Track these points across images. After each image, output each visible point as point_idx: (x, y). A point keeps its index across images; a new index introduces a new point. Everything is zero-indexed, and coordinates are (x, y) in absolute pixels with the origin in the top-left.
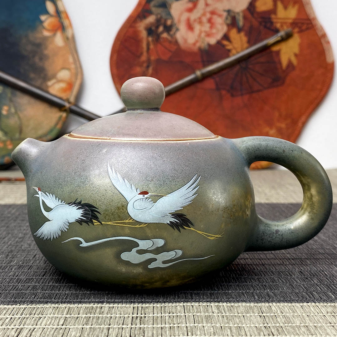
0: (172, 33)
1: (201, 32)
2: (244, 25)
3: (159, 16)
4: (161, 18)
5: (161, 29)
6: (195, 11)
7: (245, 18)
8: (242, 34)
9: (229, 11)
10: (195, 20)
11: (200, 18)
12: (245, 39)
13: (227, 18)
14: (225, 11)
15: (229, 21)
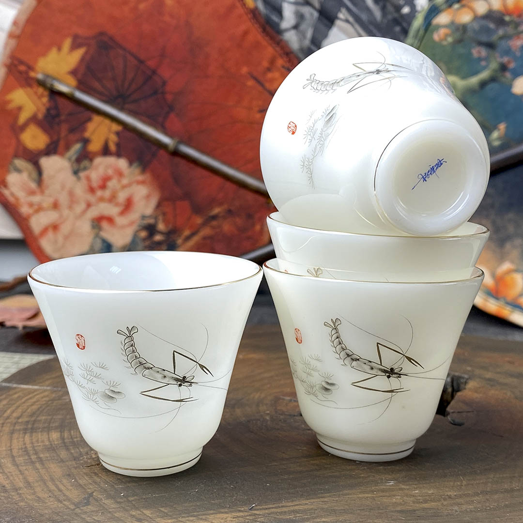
0: (152, 221)
1: (124, 187)
5: (158, 238)
6: (106, 213)
7: (68, 148)
8: (87, 134)
9: (76, 173)
10: (117, 205)
11: (110, 201)
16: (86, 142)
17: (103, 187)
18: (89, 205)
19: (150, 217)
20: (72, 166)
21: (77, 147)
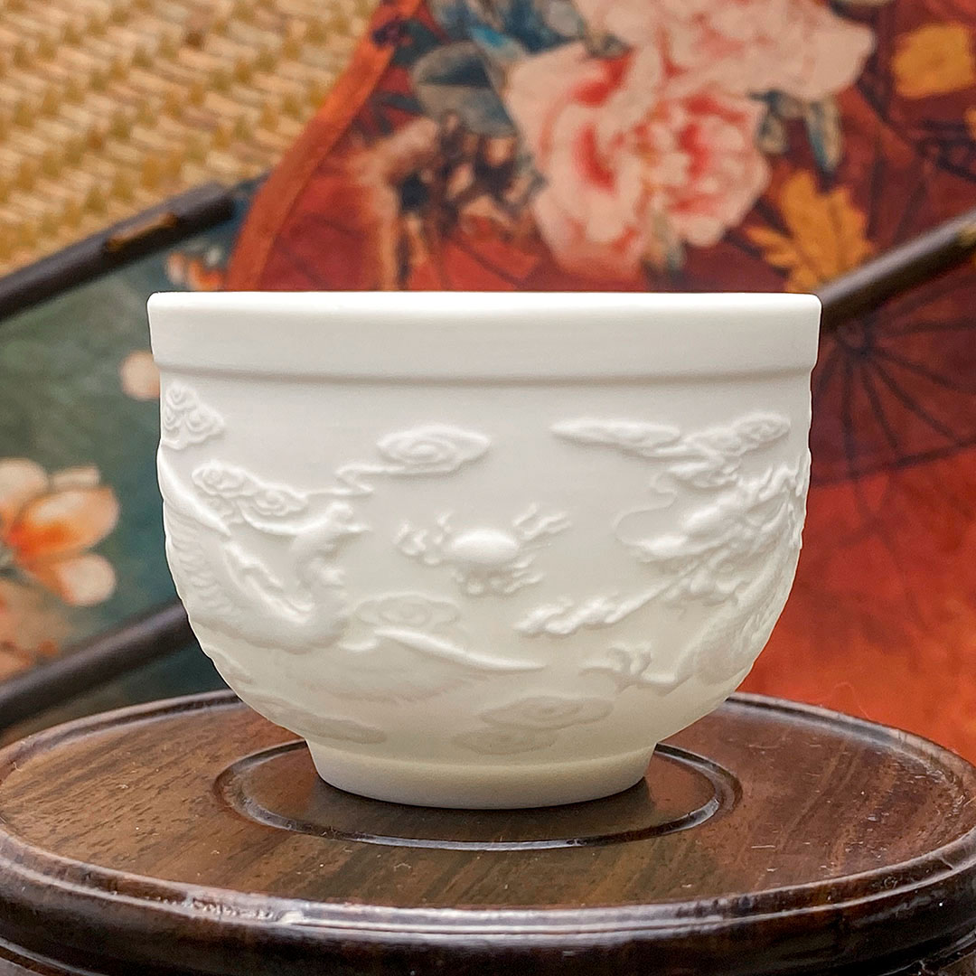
0: (512, 196)
1: (648, 193)
2: (845, 160)
3: (452, 123)
4: (462, 129)
5: (463, 179)
6: (618, 97)
7: (847, 125)
8: (840, 197)
9: (772, 98)
10: (619, 140)
11: (641, 130)
12: (853, 221)
13: (764, 130)
14: (755, 96)
15: (775, 144)
16: (826, 182)
17: (687, 140)
18: (671, 70)
19: (526, 199)
20: (797, 102)
21: (831, 152)
